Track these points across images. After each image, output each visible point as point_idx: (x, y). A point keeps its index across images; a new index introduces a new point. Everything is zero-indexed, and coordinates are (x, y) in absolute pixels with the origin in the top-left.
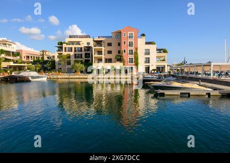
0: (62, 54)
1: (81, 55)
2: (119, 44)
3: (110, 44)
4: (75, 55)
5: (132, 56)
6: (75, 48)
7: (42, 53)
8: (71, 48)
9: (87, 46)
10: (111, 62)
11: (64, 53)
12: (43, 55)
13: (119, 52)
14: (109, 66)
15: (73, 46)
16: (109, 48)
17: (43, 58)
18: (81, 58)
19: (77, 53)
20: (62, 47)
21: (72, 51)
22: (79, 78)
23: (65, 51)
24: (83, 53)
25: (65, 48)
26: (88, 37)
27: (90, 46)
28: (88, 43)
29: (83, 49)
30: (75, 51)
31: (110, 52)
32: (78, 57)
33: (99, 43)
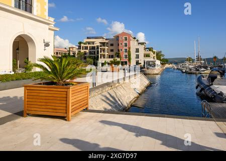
0: (80, 51)
1: (94, 52)
2: (118, 45)
3: (112, 45)
4: (90, 52)
5: (127, 54)
6: (90, 47)
10: (113, 58)
11: (82, 51)
12: (69, 51)
13: (118, 50)
16: (112, 48)
18: (94, 54)
19: (91, 50)
20: (81, 46)
23: (83, 49)
25: (83, 47)
29: (96, 48)
30: (90, 49)
31: (112, 51)
32: (92, 54)
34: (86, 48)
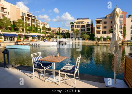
0: (74, 29)
1: (85, 29)
2: (112, 22)
3: (105, 23)
4: (81, 29)
5: (122, 30)
6: (81, 25)
7: (59, 29)
8: (79, 25)
9: (87, 24)
10: (106, 34)
11: (75, 29)
12: (60, 30)
13: (111, 27)
14: (105, 36)
15: (80, 25)
16: (105, 25)
17: (60, 31)
18: (85, 31)
19: (82, 28)
20: (74, 25)
21: (79, 27)
22: (87, 43)
23: (76, 27)
24: (86, 28)
25: (76, 26)
26: (88, 18)
27: (89, 24)
28: (88, 23)
29: (86, 26)
30: (81, 27)
31: (105, 27)
32: (83, 31)
33: (99, 22)
34: (78, 27)
